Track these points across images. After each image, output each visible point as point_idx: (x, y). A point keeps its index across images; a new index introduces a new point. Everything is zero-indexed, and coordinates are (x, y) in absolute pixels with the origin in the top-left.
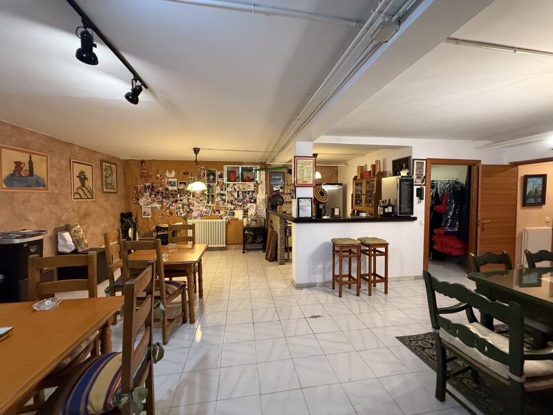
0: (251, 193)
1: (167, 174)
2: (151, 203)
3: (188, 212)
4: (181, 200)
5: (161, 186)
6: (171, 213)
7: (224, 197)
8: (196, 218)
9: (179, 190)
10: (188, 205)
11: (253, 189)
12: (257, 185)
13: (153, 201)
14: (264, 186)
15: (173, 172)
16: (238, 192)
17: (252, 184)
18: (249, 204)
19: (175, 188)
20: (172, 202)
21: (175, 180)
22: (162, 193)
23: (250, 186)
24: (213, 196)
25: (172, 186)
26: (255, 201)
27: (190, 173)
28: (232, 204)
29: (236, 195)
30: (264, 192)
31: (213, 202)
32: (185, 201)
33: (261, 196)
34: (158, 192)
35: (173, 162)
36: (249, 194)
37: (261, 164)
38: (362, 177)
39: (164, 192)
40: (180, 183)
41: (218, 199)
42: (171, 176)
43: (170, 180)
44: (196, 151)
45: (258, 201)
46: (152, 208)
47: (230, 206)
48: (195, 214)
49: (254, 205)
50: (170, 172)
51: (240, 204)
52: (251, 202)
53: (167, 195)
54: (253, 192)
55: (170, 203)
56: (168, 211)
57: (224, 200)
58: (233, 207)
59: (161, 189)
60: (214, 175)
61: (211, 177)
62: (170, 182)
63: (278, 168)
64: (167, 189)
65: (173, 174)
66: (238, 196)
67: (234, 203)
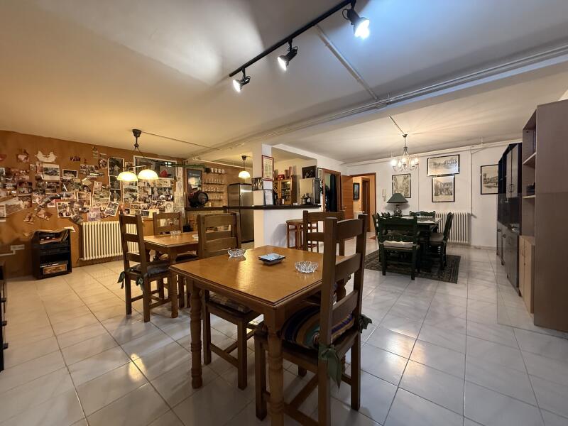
0: (167, 190)
4: (68, 196)
6: (48, 214)
7: (134, 194)
8: (93, 219)
9: (63, 181)
11: (170, 186)
12: (173, 183)
13: (11, 196)
14: (182, 183)
16: (152, 188)
20: (52, 199)
21: (57, 167)
23: (167, 182)
25: (51, 174)
28: (145, 202)
29: (150, 191)
30: (182, 189)
32: (74, 197)
33: (179, 193)
34: (21, 183)
37: (178, 159)
39: (34, 182)
40: (65, 172)
41: (126, 195)
42: (48, 160)
43: (45, 166)
44: (137, 133)
45: (175, 199)
46: (8, 207)
47: (142, 204)
48: (91, 215)
50: (46, 155)
51: (156, 202)
54: (170, 189)
56: (43, 211)
57: (135, 198)
58: (146, 205)
59: (27, 178)
60: (120, 165)
62: (46, 169)
63: (195, 165)
64: (39, 179)
65: (52, 158)
66: (153, 193)
67: (147, 200)
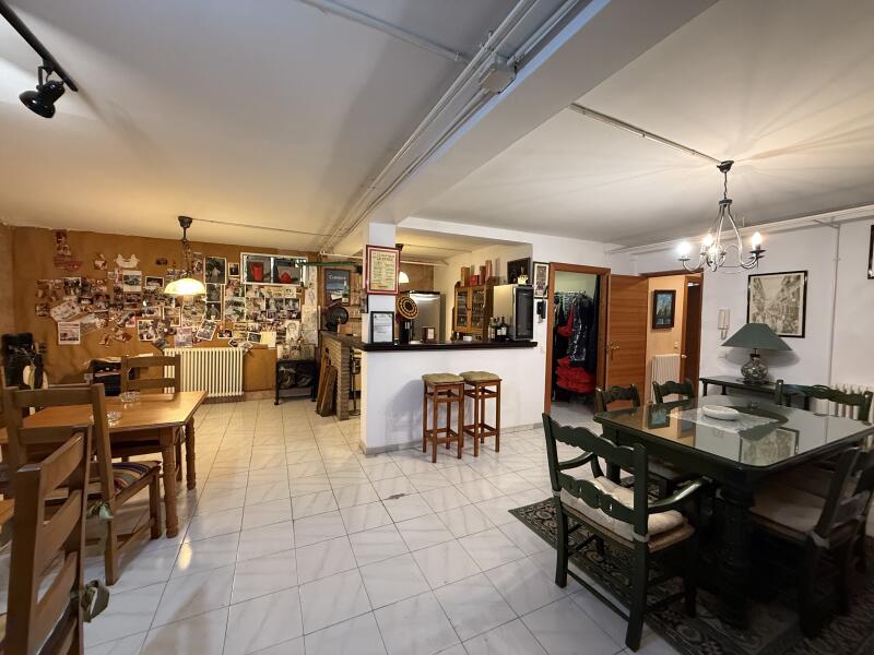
0: (291, 303)
1: (120, 261)
2: (79, 317)
3: (167, 334)
4: (151, 312)
5: (105, 284)
6: (127, 336)
7: (240, 309)
8: (181, 344)
9: (146, 292)
10: (167, 322)
11: (295, 297)
12: (302, 289)
13: (86, 312)
14: (315, 292)
15: (133, 258)
16: (268, 300)
17: (293, 288)
18: (288, 322)
19: (138, 289)
20: (131, 316)
21: (139, 273)
22: (108, 297)
23: (291, 291)
24: (218, 306)
25: (131, 284)
26: (299, 317)
27: (170, 263)
28: (255, 320)
29: (263, 305)
30: (315, 301)
31: (218, 317)
32: (159, 313)
33: (310, 308)
34: (98, 296)
35: (133, 238)
36: (287, 303)
37: (310, 254)
38: (467, 284)
39: (112, 295)
40: (149, 280)
41: (228, 311)
42: (129, 265)
43: (125, 273)
44: (185, 222)
45: (303, 316)
46: (83, 326)
47: (251, 324)
48: (180, 337)
49: (297, 322)
50: (127, 258)
51: (272, 320)
52: (291, 318)
53: (117, 300)
54: (295, 300)
55: (126, 316)
56: (120, 332)
57: (241, 314)
58: (257, 325)
59: (104, 289)
60: (221, 267)
61: (216, 272)
62: (127, 277)
63: (339, 263)
64: (118, 291)
65: (134, 261)
66: (268, 307)
67: (259, 318)
